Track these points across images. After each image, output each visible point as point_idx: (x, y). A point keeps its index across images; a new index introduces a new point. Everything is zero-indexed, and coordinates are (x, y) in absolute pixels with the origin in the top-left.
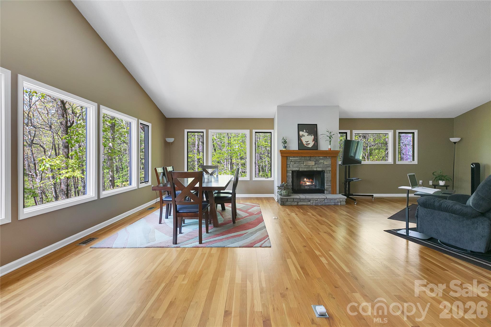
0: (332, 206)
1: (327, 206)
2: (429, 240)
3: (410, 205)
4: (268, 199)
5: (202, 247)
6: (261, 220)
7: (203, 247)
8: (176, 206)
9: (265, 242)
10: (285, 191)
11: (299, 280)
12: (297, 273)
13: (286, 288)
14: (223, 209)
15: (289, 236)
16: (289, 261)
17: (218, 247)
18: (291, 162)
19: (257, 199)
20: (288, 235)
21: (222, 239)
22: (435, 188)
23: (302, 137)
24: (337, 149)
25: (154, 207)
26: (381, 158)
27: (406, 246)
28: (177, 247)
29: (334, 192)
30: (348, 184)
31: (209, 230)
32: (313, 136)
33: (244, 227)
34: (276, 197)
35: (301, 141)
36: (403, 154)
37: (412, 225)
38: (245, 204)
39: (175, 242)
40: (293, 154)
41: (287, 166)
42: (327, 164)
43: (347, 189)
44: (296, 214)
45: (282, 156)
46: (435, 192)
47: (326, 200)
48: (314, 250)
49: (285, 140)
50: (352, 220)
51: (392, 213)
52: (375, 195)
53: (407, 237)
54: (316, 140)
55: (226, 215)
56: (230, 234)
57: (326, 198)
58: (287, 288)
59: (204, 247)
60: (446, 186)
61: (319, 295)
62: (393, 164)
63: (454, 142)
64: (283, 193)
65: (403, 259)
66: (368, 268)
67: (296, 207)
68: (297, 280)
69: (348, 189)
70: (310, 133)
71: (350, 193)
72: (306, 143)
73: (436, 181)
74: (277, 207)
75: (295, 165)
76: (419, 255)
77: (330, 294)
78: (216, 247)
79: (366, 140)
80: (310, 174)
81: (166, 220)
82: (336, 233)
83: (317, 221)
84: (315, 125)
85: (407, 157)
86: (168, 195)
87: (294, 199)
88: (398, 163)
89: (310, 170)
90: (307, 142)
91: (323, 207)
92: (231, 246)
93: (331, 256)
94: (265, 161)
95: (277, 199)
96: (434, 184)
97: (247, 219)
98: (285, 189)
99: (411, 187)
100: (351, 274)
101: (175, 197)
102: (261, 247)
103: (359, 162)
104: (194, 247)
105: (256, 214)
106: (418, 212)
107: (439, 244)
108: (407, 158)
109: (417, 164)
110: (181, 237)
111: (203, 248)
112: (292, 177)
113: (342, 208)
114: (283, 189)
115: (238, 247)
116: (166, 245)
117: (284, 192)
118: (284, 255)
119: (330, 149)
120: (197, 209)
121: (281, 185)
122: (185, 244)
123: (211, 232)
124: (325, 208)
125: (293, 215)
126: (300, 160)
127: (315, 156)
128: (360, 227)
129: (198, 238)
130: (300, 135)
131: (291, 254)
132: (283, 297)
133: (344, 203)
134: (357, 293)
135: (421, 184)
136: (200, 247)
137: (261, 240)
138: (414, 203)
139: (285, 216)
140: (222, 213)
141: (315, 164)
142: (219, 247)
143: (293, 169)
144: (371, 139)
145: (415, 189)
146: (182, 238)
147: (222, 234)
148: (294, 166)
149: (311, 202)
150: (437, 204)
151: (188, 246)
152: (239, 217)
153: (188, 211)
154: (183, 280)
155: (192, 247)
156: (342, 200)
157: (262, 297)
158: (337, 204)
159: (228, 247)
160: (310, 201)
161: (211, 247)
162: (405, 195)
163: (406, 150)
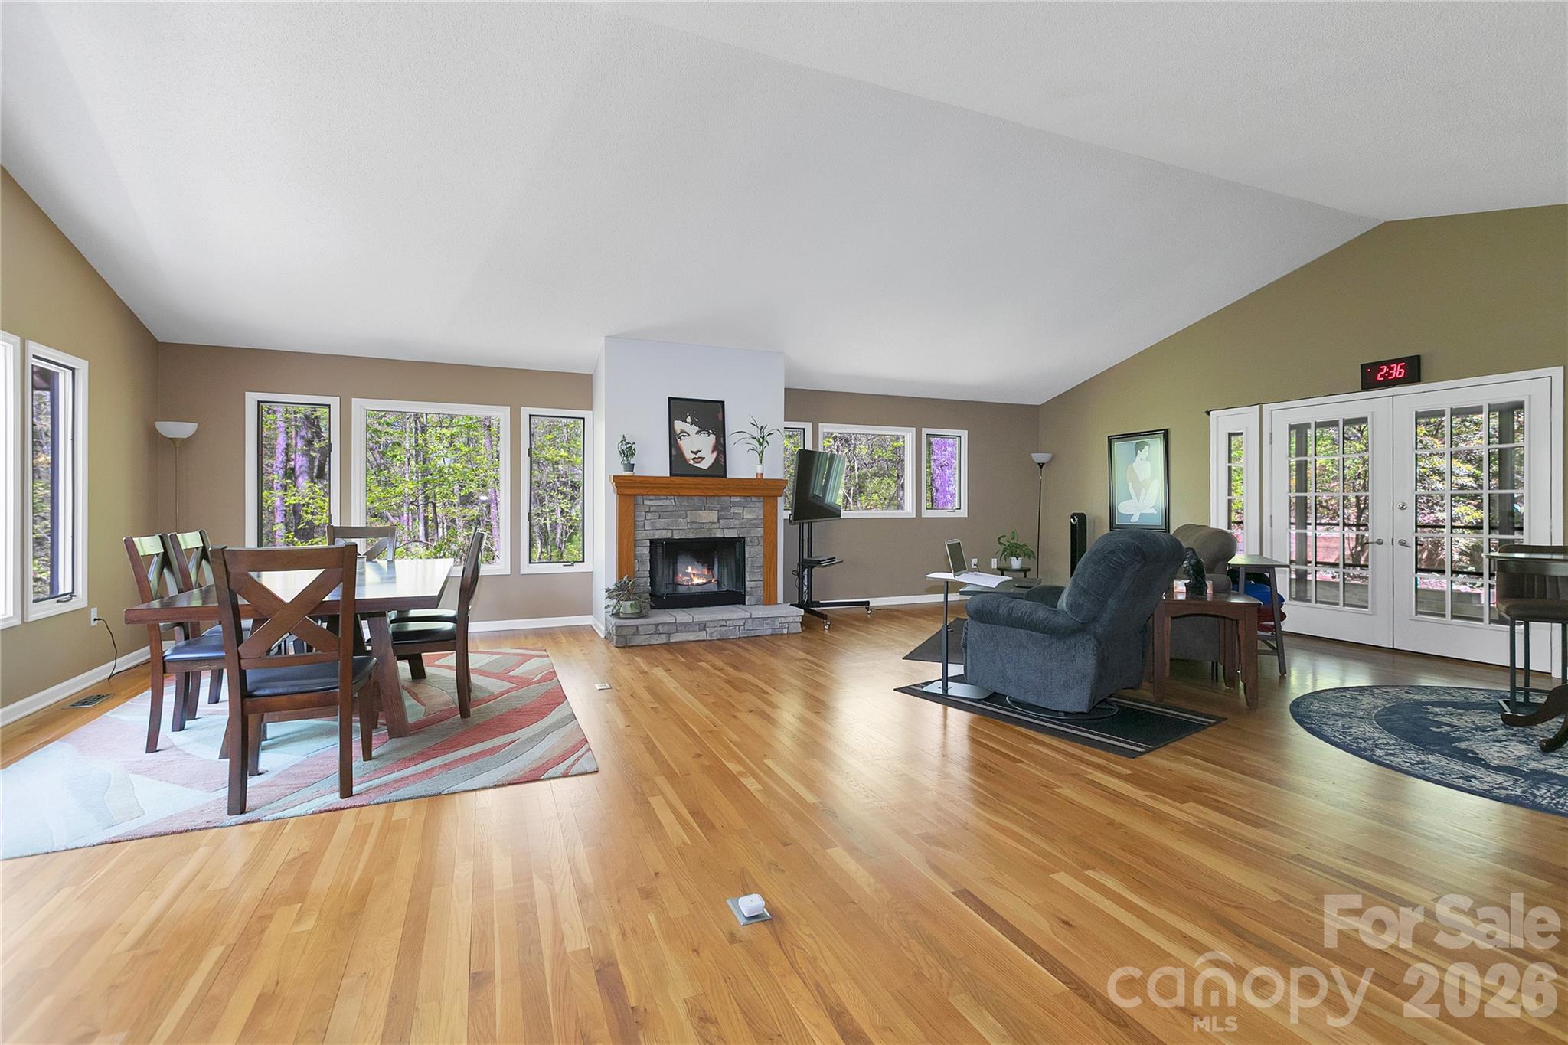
0: (766, 639)
1: (753, 639)
2: (987, 699)
3: (952, 621)
4: (574, 633)
5: (355, 807)
6: (557, 698)
7: (359, 806)
8: (242, 674)
9: (578, 759)
10: (631, 602)
11: (688, 845)
12: (684, 829)
13: (653, 874)
14: (418, 673)
15: (649, 733)
16: (656, 802)
17: (417, 798)
18: (649, 512)
19: (538, 633)
20: (648, 731)
21: (427, 771)
22: (1002, 575)
23: (680, 438)
24: (779, 475)
25: (103, 696)
26: (887, 501)
27: (942, 719)
28: (248, 822)
29: (769, 599)
30: (808, 575)
31: (373, 749)
32: (713, 438)
33: (507, 722)
34: (599, 625)
35: (677, 451)
36: (937, 490)
37: (955, 669)
38: (498, 654)
39: (238, 804)
40: (653, 488)
41: (635, 524)
42: (751, 520)
43: (805, 588)
44: (668, 670)
45: (620, 495)
46: (1000, 583)
47: (750, 621)
48: (724, 761)
49: (628, 445)
50: (818, 672)
51: (912, 644)
52: (875, 602)
53: (944, 699)
54: (720, 448)
55: (430, 693)
56: (456, 753)
57: (751, 617)
58: (657, 874)
59: (362, 806)
60: (1024, 571)
61: (743, 871)
62: (915, 516)
63: (1039, 464)
64: (625, 609)
65: (936, 751)
66: (861, 785)
67: (665, 649)
68: (682, 846)
69: (808, 589)
70: (704, 427)
71: (813, 600)
72: (694, 456)
73: (1005, 559)
74: (602, 653)
75: (661, 523)
76: (969, 736)
77: (770, 864)
78: (409, 799)
79: (849, 451)
80: (705, 550)
81: (179, 737)
82: (779, 708)
83: (729, 682)
84: (720, 405)
85: (944, 497)
86: (183, 642)
87: (657, 625)
88: (927, 514)
89: (703, 536)
90: (696, 453)
91: (742, 644)
92: (464, 789)
93: (769, 772)
94: (553, 511)
95: (603, 628)
96: (1001, 566)
97: (509, 698)
98: (629, 596)
99: (952, 574)
100: (821, 806)
101: (237, 641)
102: (565, 776)
103: (833, 513)
104: (321, 812)
105: (538, 682)
106: (966, 633)
107: (1008, 706)
108: (945, 500)
109: (967, 516)
110: (260, 786)
111: (357, 809)
112: (650, 561)
113: (793, 643)
114: (623, 596)
115: (491, 788)
116: (200, 822)
117: (627, 607)
118: (641, 788)
119: (762, 474)
120: (335, 680)
121: (619, 585)
122: (280, 806)
123: (380, 756)
124: (747, 646)
125: (658, 672)
126: (675, 508)
127: (720, 496)
128: (838, 688)
129: (335, 778)
130: (675, 432)
131: (662, 782)
132: (647, 898)
133: (798, 628)
134: (836, 846)
135: (975, 566)
136: (347, 808)
137: (563, 758)
138: (959, 617)
139: (632, 679)
140: (416, 690)
141: (718, 519)
142: (421, 797)
143: (654, 535)
144: (863, 450)
145: (962, 578)
146: (265, 789)
147: (426, 756)
148: (658, 525)
149: (708, 632)
150: (1003, 611)
151: (298, 813)
152: (482, 695)
153: (296, 689)
154: (298, 921)
155: (313, 813)
156: (791, 619)
157: (584, 912)
158: (779, 631)
159: (455, 793)
160: (704, 629)
161: (390, 801)
162: (939, 598)
163: (942, 480)
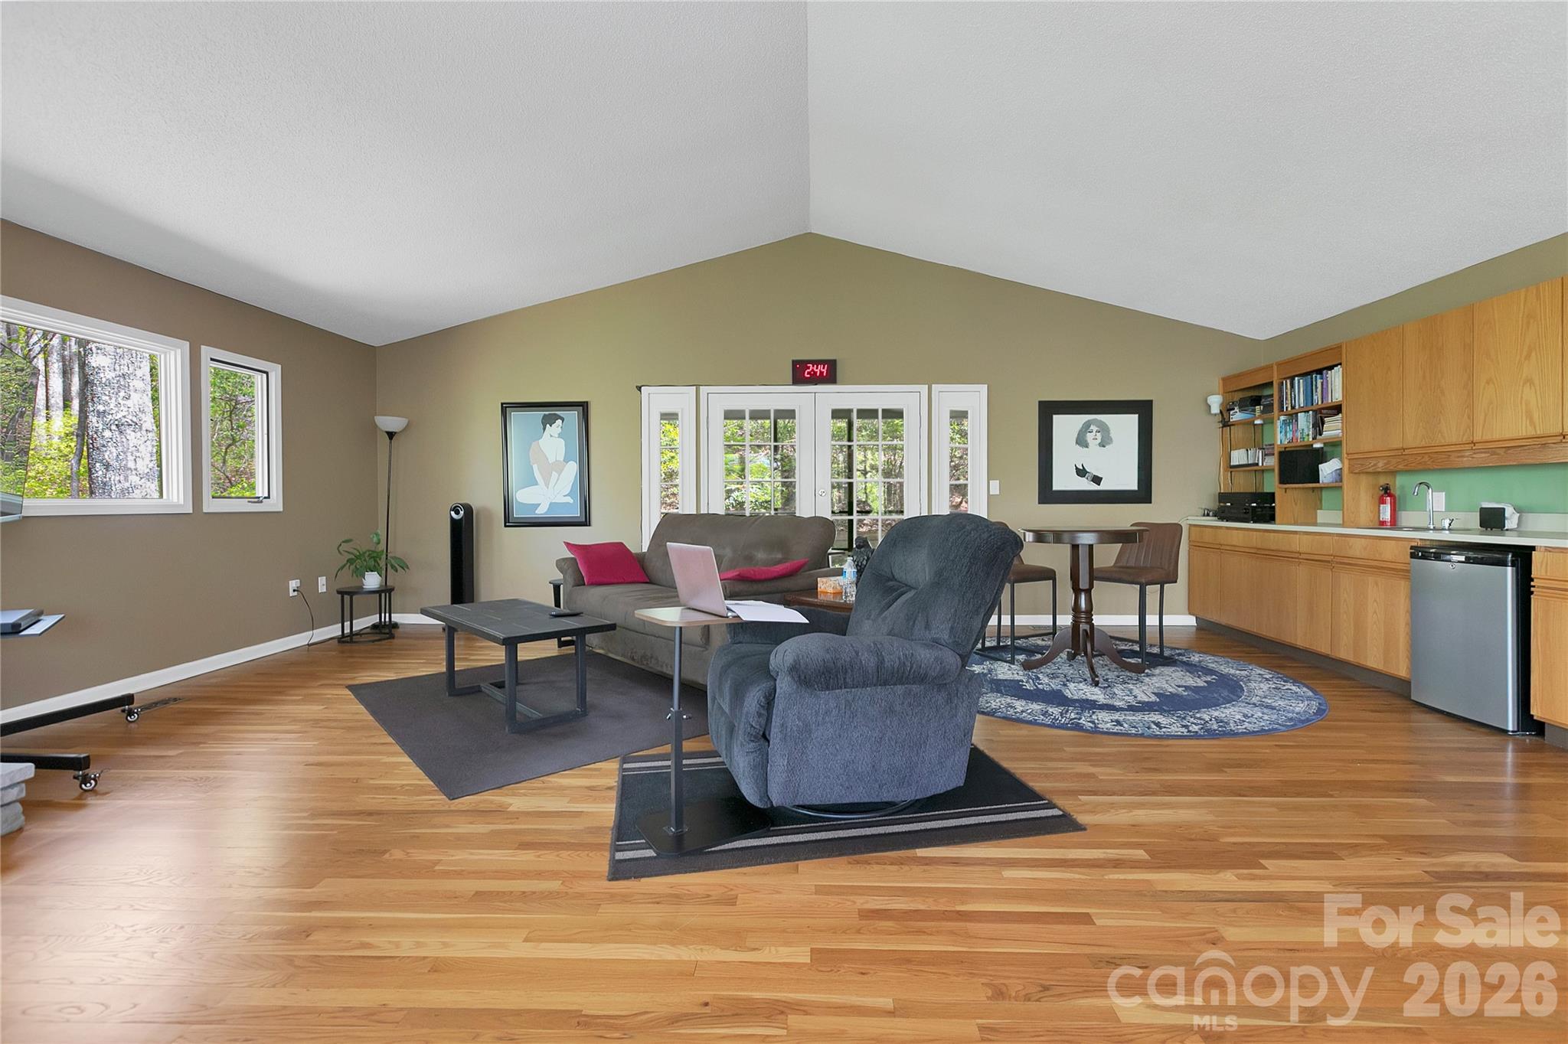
36: (107, 466)
62: (190, 510)
63: (388, 433)
88: (211, 506)
108: (127, 485)
109: (280, 512)
135: (296, 593)
163: (120, 449)
